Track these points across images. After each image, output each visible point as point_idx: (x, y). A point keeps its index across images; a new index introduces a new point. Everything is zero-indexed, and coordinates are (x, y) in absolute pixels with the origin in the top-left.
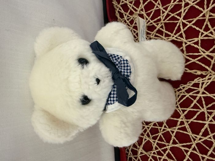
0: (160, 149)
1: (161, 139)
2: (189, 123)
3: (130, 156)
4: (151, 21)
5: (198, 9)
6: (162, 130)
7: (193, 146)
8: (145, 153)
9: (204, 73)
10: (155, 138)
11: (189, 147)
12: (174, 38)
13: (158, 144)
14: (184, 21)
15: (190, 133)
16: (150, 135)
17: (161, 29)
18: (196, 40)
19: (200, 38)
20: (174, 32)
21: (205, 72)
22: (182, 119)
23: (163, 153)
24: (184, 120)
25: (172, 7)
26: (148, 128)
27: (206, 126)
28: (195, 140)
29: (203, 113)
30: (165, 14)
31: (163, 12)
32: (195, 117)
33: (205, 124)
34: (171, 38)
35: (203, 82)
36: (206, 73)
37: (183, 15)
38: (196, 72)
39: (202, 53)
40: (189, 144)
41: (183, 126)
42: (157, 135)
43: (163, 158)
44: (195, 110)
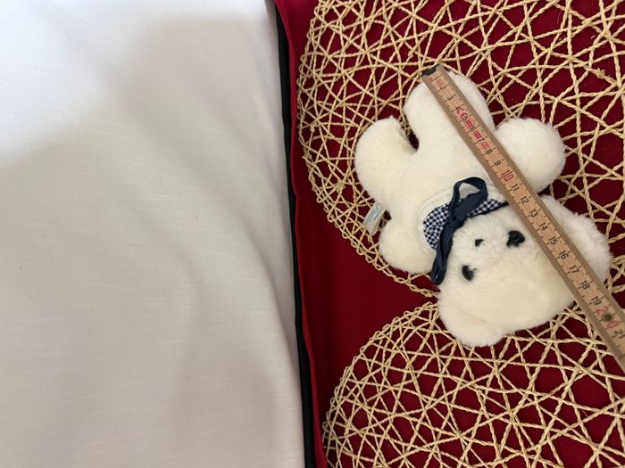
0: (378, 423)
1: (380, 406)
2: (418, 376)
3: (332, 437)
4: (364, 200)
6: (381, 389)
7: (423, 415)
8: (357, 431)
10: (370, 404)
11: (418, 416)
13: (375, 413)
15: (418, 393)
16: (364, 398)
22: (409, 369)
23: (383, 428)
24: (412, 372)
26: (361, 385)
28: (425, 404)
29: (435, 361)
32: (425, 367)
33: (438, 378)
35: (434, 309)
38: (426, 293)
40: (418, 411)
41: (410, 381)
42: (374, 397)
43: (383, 437)
44: (426, 355)
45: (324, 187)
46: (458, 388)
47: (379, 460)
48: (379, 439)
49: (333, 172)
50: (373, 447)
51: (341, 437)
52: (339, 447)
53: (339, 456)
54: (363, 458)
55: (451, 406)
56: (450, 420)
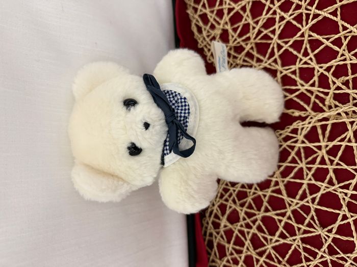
0: (248, 221)
1: (250, 207)
2: (285, 182)
3: (210, 230)
4: (239, 40)
5: (295, 25)
6: (251, 193)
7: (288, 214)
8: (230, 226)
9: (303, 114)
10: (242, 205)
11: (283, 215)
12: (266, 65)
13: (246, 213)
14: (279, 42)
15: (285, 197)
16: (237, 201)
17: (251, 51)
18: (293, 68)
19: (298, 65)
20: (267, 56)
21: (304, 112)
22: (277, 178)
23: (251, 224)
24: (279, 180)
25: (265, 21)
26: (234, 191)
27: (305, 187)
28: (290, 205)
29: (301, 169)
30: (256, 31)
31: (254, 28)
32: (292, 175)
33: (303, 184)
34: (264, 65)
35: (303, 126)
36: (305, 114)
37: (278, 32)
38: (293, 113)
39: (300, 87)
40: (283, 211)
41: (277, 187)
42: (245, 200)
43: (252, 231)
44: (293, 165)
45: (205, 33)
46: (322, 192)
47: (248, 249)
48: (248, 233)
49: (211, 20)
50: (243, 239)
51: (217, 230)
52: (216, 237)
53: (215, 244)
54: (235, 247)
55: (314, 207)
56: (312, 218)
